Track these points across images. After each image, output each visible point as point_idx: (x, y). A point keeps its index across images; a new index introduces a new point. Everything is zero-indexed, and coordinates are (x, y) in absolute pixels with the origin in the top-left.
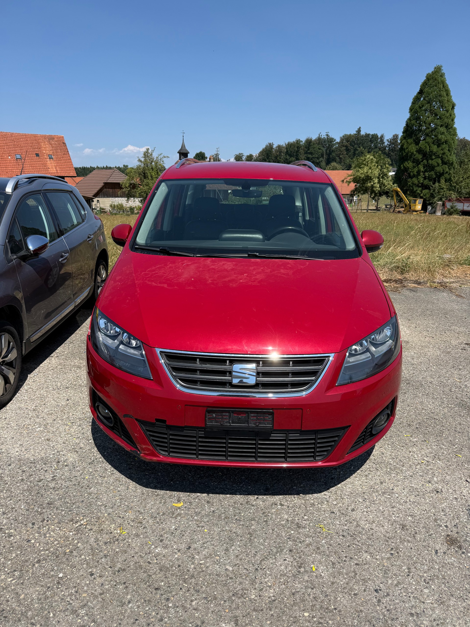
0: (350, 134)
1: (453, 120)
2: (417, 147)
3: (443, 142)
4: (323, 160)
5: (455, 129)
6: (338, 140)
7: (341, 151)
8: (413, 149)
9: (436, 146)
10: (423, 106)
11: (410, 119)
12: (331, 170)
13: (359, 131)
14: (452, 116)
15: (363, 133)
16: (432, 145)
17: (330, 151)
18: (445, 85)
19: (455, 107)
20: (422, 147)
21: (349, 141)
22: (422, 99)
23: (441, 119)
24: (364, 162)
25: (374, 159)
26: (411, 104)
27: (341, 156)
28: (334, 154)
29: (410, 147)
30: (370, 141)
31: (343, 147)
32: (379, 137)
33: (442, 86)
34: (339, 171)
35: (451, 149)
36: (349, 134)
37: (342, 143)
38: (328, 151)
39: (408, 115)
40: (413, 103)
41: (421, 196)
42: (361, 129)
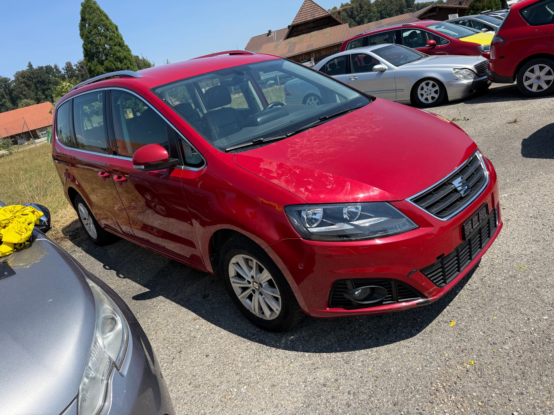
0: (23, 70)
1: (122, 39)
2: (104, 67)
3: (123, 58)
4: (6, 100)
5: (127, 47)
6: (13, 78)
7: (21, 88)
8: (100, 69)
9: (119, 63)
10: (91, 31)
11: (84, 44)
12: (25, 106)
13: (30, 66)
14: (120, 36)
15: (35, 67)
16: (115, 62)
17: (9, 91)
18: (101, 11)
19: (118, 28)
20: (108, 65)
21: (25, 77)
22: (87, 25)
23: (112, 40)
24: (63, 90)
25: (71, 85)
26: (79, 32)
27: (24, 93)
28: (15, 93)
29: (97, 68)
30: (47, 72)
31: (22, 83)
32: (53, 67)
33: (99, 12)
34: (33, 106)
35: (132, 63)
36: (21, 70)
37: (18, 80)
38: (7, 92)
39: (82, 42)
40: (81, 30)
41: (127, 107)
42: (32, 64)
